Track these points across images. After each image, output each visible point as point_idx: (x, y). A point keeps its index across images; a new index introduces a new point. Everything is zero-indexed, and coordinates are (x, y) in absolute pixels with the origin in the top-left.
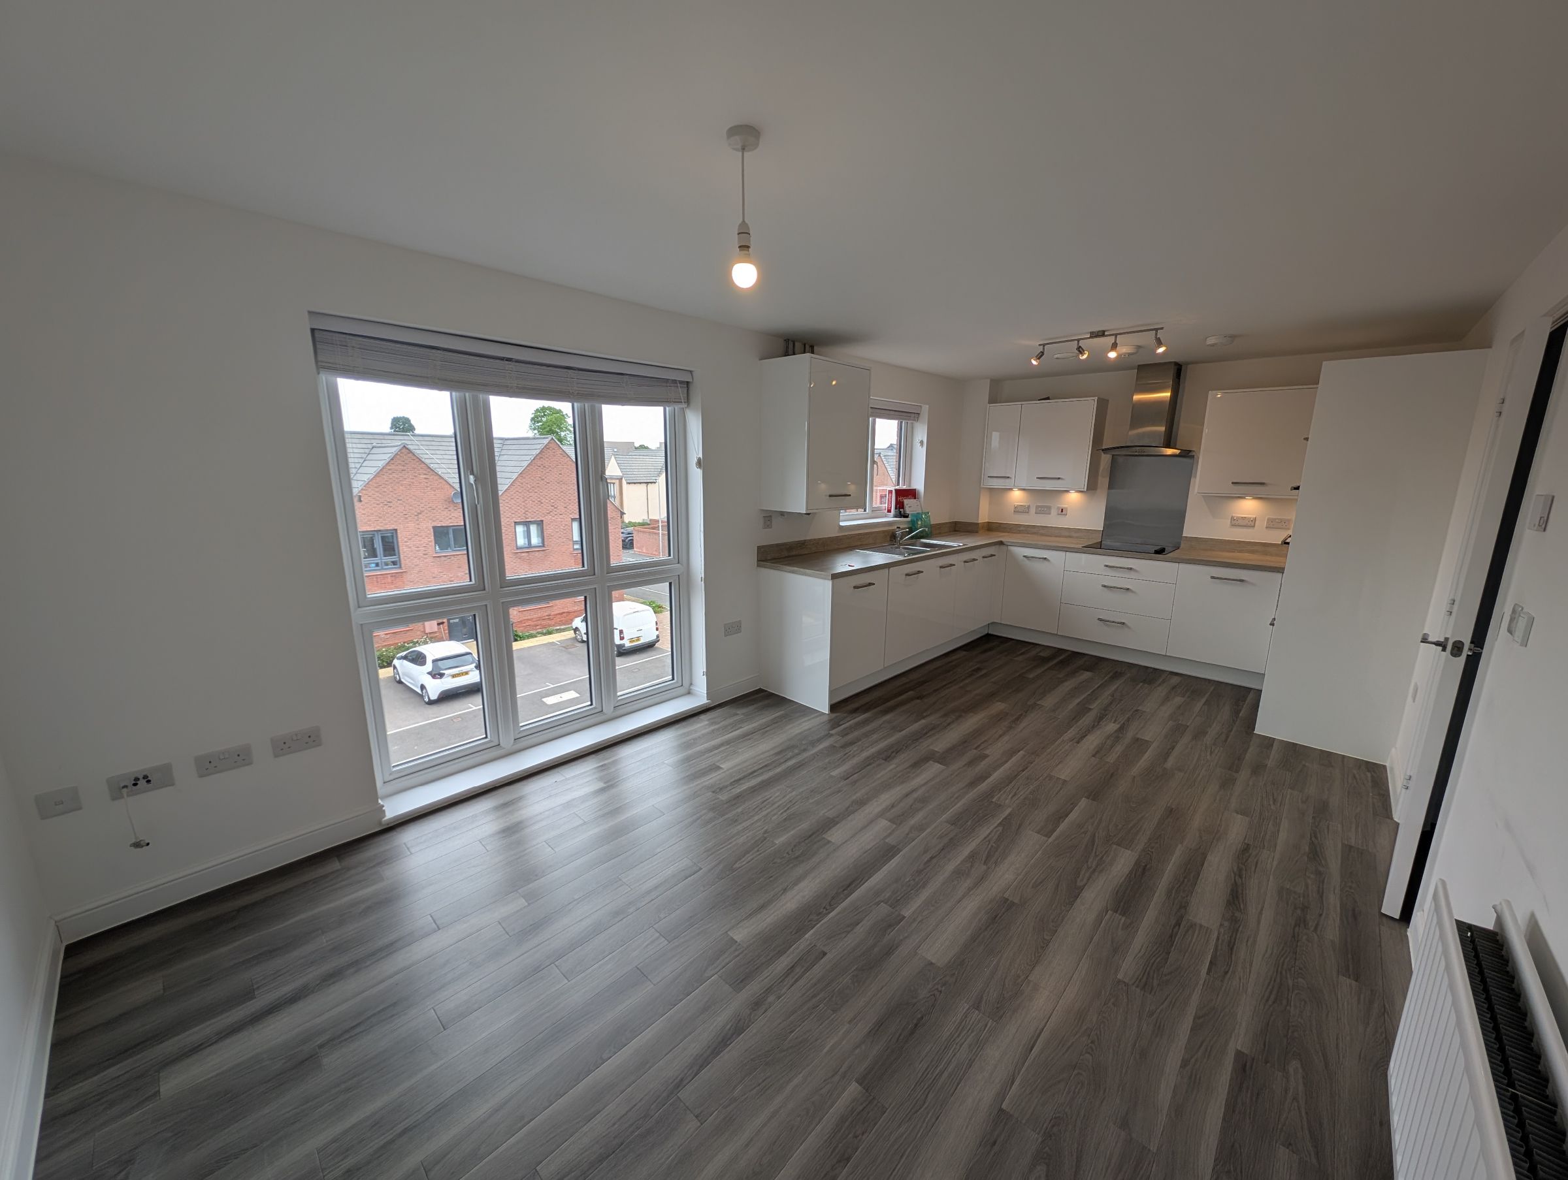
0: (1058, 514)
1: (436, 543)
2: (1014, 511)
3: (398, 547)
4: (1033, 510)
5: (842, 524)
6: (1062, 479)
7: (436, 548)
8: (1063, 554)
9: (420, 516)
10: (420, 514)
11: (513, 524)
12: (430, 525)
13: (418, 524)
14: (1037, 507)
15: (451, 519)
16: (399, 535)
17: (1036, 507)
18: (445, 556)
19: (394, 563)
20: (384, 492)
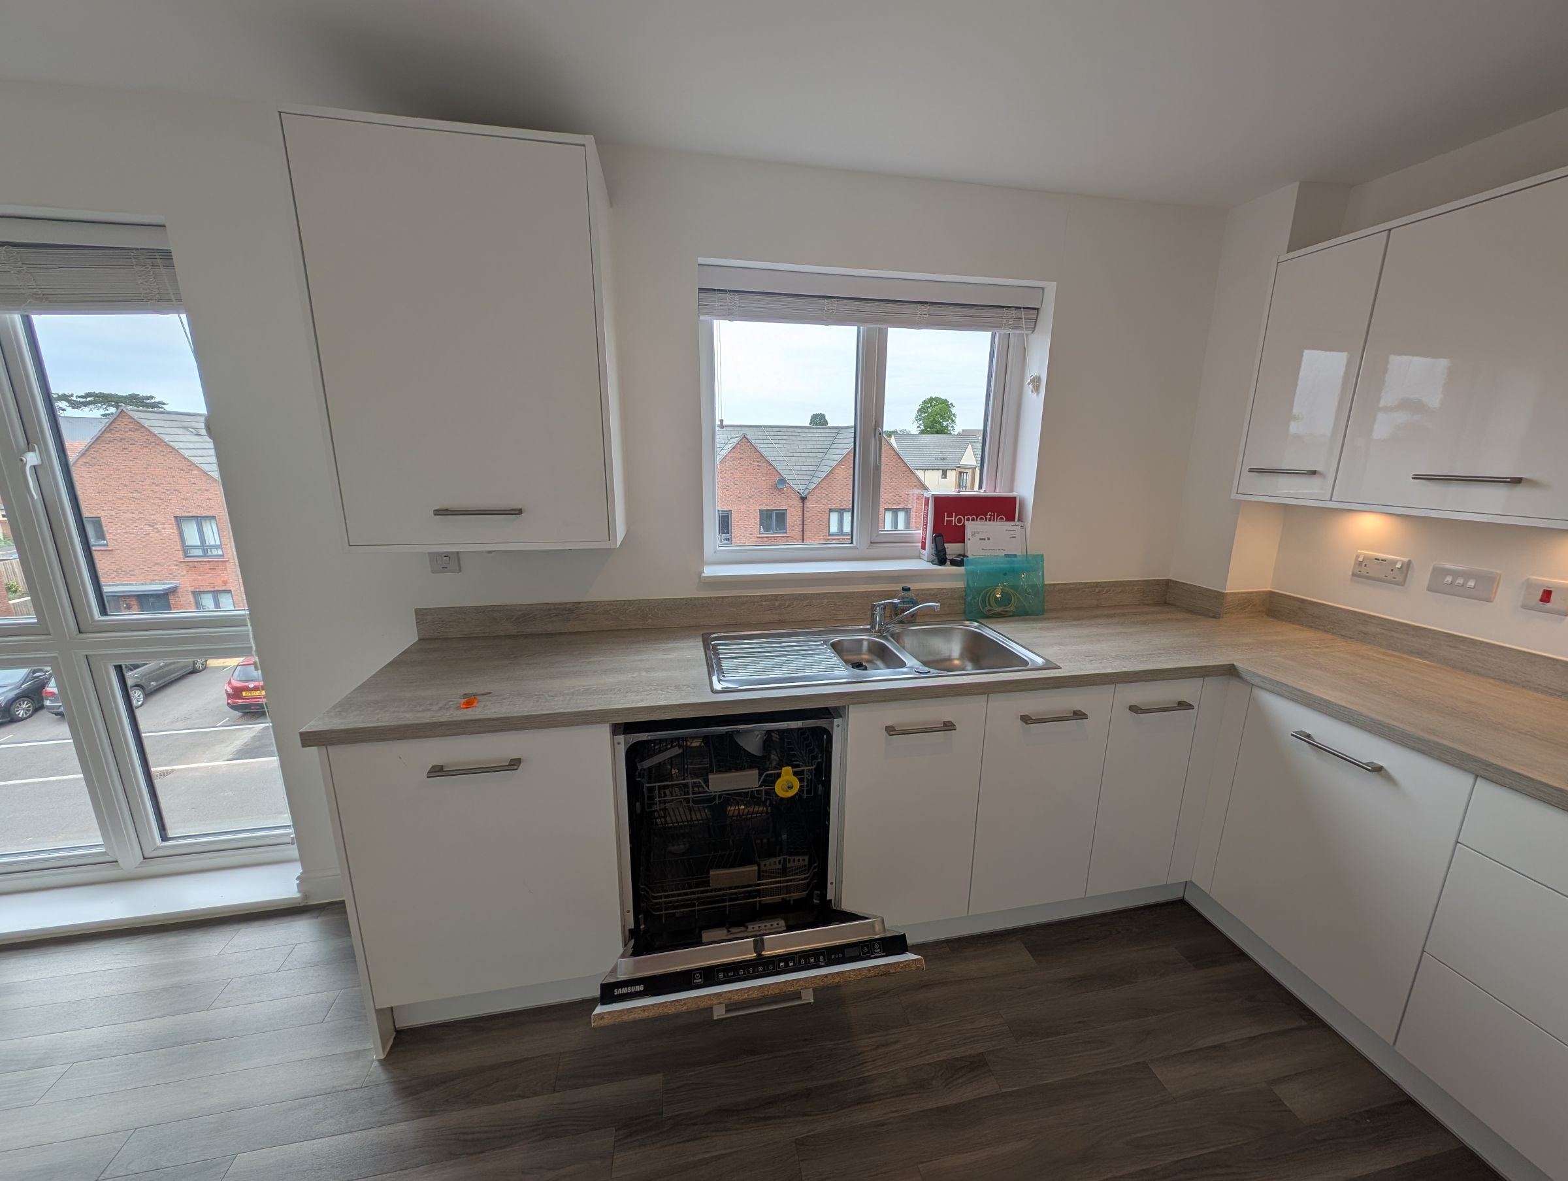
0: (1525, 607)
1: (761, 525)
2: (1354, 575)
3: (731, 526)
4: (1421, 578)
5: (709, 571)
6: (1532, 483)
7: (760, 529)
8: (1466, 780)
9: (751, 499)
10: (751, 497)
11: (828, 511)
12: (758, 508)
13: (749, 507)
14: (1439, 573)
15: (775, 503)
16: (733, 516)
17: (1435, 569)
18: (767, 537)
19: (728, 540)
20: (725, 477)
